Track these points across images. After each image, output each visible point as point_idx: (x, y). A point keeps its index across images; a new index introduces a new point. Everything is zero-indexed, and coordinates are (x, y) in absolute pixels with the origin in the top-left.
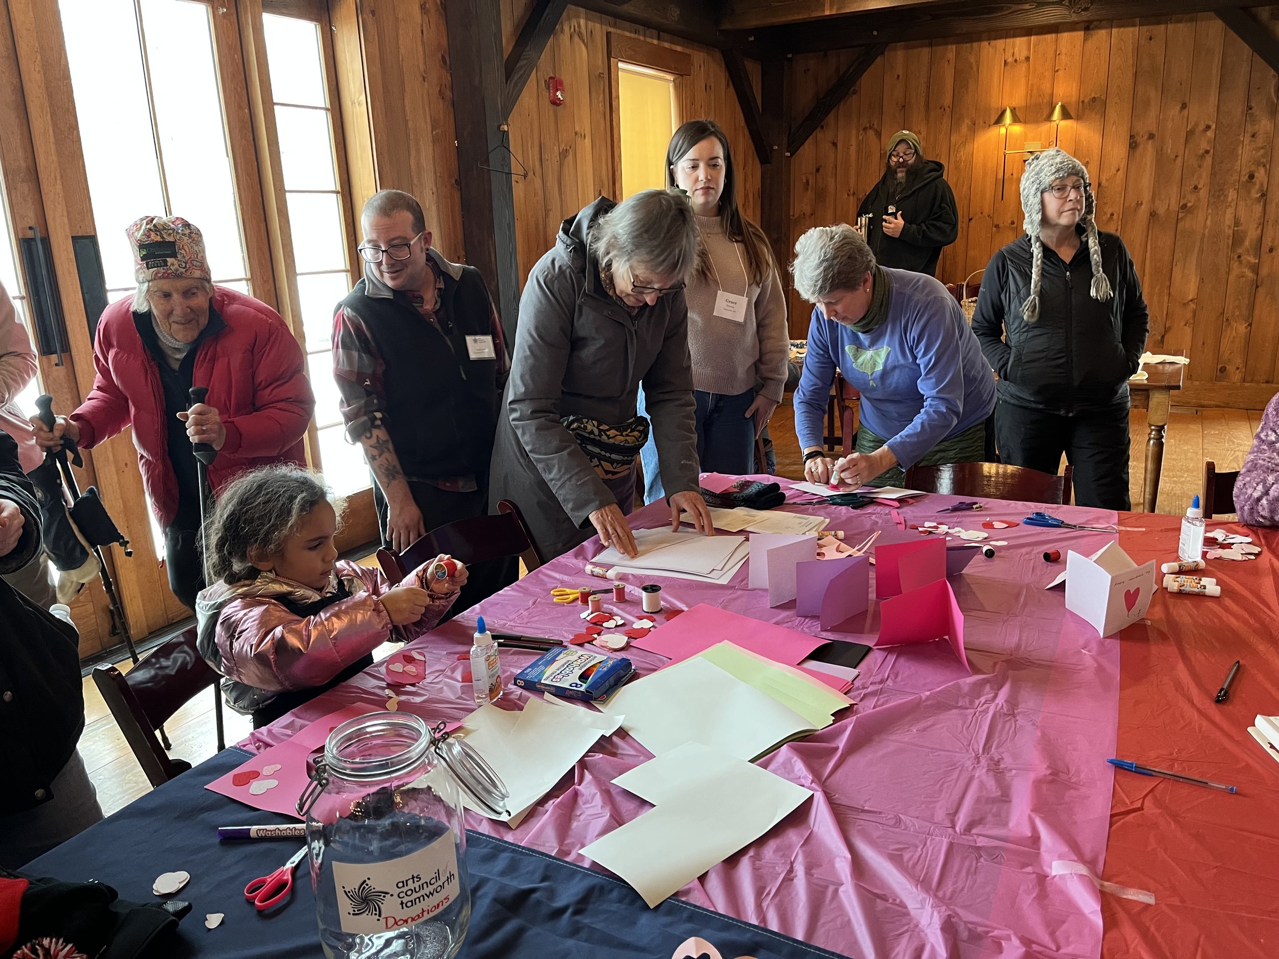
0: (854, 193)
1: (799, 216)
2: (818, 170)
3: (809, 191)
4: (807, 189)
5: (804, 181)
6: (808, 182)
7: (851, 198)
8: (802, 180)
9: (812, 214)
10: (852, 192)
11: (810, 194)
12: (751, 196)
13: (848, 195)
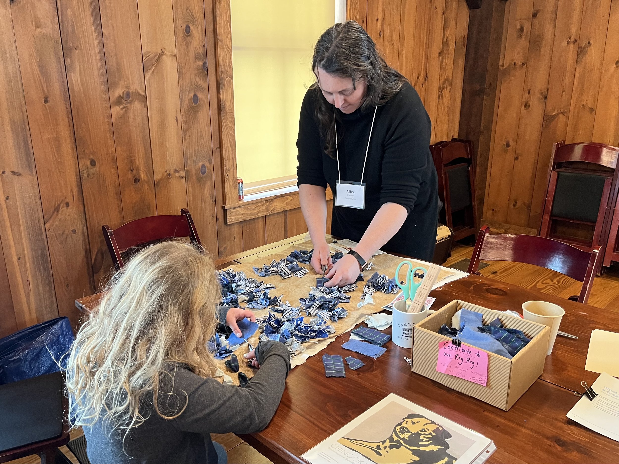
0: (576, 41)
1: (509, 65)
2: (535, 15)
3: (523, 38)
4: (521, 36)
5: (519, 27)
6: (522, 29)
7: (572, 45)
8: (516, 26)
9: (523, 64)
10: (573, 39)
11: (524, 42)
12: (452, 45)
13: (568, 43)
